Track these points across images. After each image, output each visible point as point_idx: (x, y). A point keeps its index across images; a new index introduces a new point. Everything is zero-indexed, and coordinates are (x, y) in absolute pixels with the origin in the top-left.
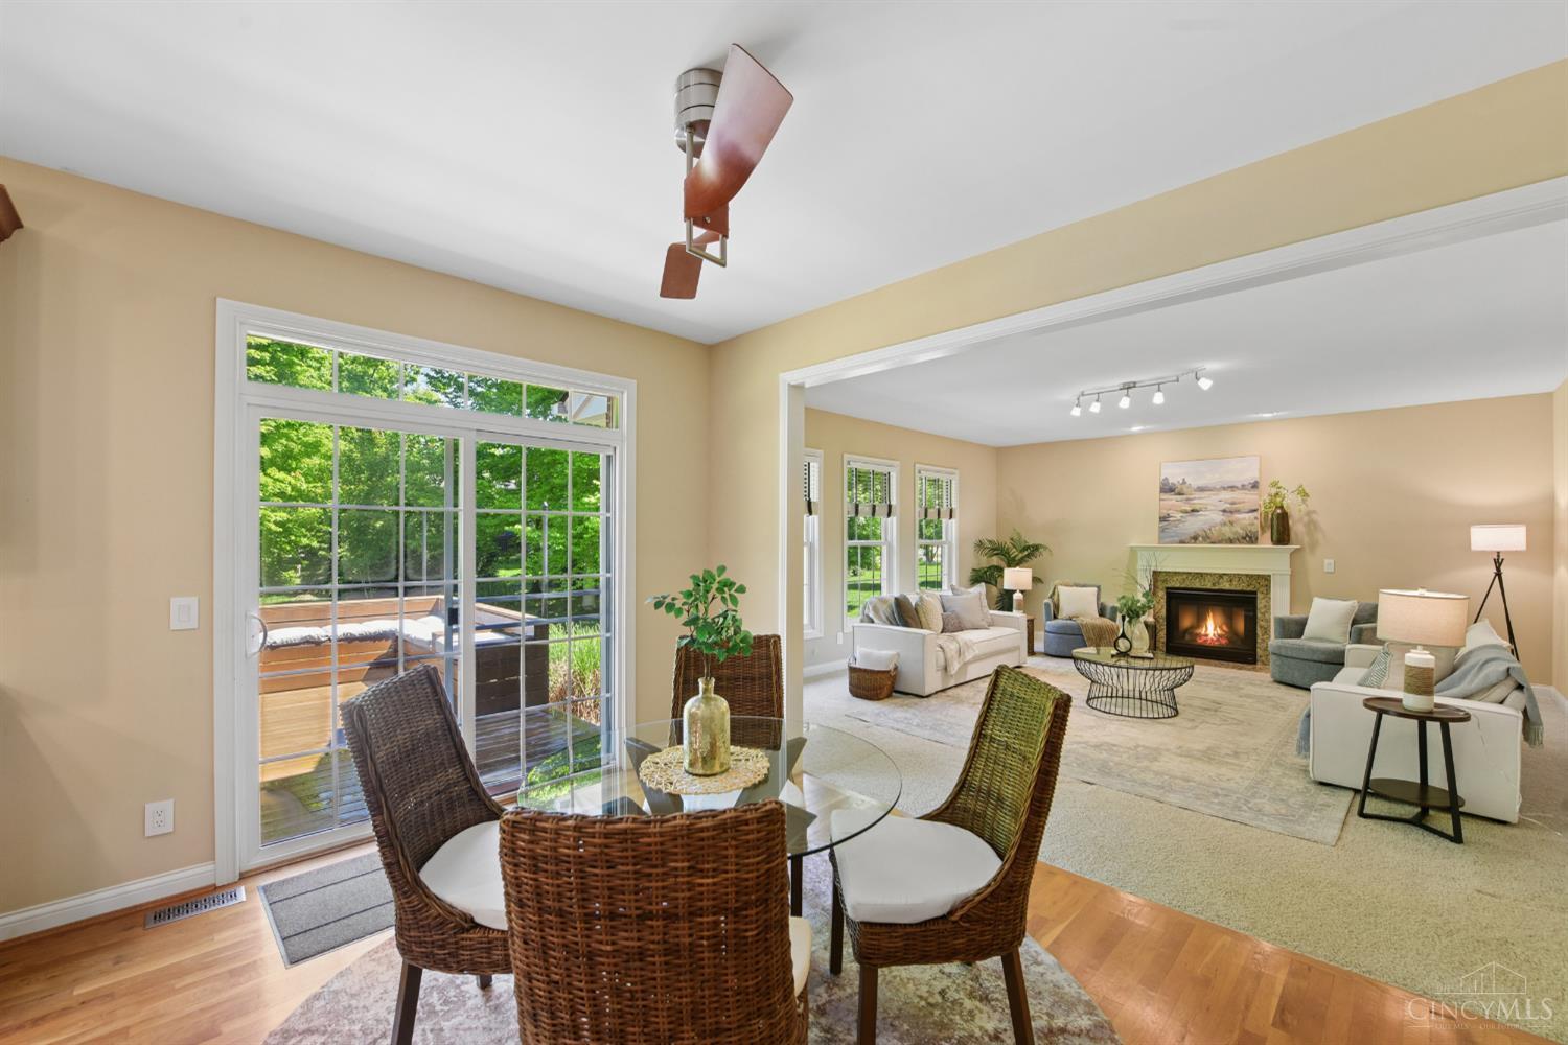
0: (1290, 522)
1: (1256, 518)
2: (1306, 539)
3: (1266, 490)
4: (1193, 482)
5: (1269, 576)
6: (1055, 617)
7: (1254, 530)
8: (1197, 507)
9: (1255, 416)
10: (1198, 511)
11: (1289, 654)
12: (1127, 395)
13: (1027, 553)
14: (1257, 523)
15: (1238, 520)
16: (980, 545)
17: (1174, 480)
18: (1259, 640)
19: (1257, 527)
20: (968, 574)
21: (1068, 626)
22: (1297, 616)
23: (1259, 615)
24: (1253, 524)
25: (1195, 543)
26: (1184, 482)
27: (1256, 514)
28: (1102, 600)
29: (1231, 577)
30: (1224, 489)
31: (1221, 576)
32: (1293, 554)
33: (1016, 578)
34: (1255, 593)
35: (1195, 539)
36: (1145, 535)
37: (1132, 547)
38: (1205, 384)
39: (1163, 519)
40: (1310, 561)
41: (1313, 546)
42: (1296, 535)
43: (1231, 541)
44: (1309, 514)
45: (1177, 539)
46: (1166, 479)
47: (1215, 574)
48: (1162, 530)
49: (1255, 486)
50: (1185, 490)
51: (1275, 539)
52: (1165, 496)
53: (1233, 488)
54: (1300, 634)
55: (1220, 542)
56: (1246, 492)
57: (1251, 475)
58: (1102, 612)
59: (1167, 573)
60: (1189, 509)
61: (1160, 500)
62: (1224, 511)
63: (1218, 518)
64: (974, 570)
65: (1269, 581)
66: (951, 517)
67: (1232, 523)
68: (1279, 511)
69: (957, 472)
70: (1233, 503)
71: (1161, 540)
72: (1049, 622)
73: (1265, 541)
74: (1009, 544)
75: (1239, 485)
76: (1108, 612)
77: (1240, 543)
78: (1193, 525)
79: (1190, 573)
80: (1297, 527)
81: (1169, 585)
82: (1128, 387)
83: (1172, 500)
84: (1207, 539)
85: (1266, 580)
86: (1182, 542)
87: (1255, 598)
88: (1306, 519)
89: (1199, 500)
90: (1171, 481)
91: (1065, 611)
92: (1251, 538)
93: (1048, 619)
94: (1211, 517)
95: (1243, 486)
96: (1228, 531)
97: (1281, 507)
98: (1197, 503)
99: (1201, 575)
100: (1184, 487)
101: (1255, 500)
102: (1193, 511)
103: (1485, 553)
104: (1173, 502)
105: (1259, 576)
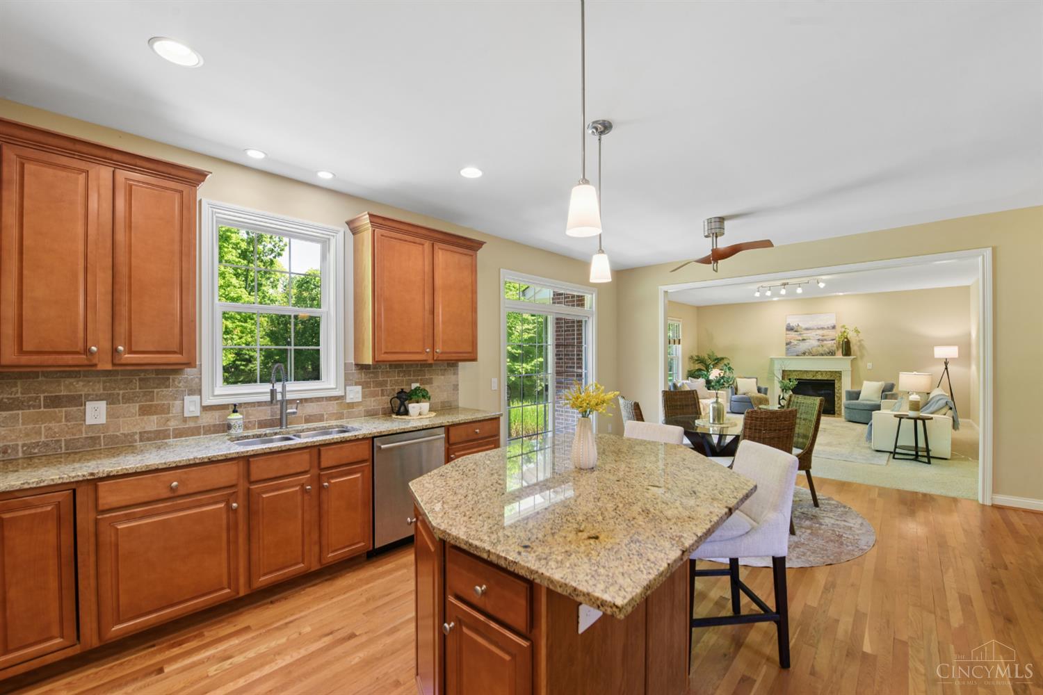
0: (851, 345)
1: (834, 343)
2: (858, 354)
3: (839, 329)
4: (803, 325)
5: (841, 371)
6: (736, 394)
7: (833, 349)
8: (805, 338)
10: (805, 340)
11: (853, 407)
12: (784, 288)
13: (717, 361)
14: (835, 345)
15: (826, 344)
16: (691, 358)
17: (793, 324)
18: (836, 403)
19: (835, 347)
20: (686, 373)
21: (742, 398)
22: (856, 389)
23: (836, 390)
24: (833, 346)
25: (804, 356)
26: (798, 325)
27: (835, 341)
28: (759, 385)
29: (822, 372)
30: (818, 329)
31: (817, 372)
32: (853, 360)
33: (714, 374)
34: (834, 380)
35: (804, 354)
36: (778, 352)
37: (771, 359)
38: (822, 285)
39: (787, 344)
40: (861, 363)
41: (862, 356)
42: (854, 351)
43: (822, 355)
44: (860, 341)
45: (795, 354)
46: (789, 324)
47: (814, 371)
48: (787, 349)
49: (834, 327)
50: (799, 330)
51: (844, 353)
52: (788, 332)
53: (823, 328)
54: (858, 399)
55: (817, 355)
56: (830, 330)
57: (832, 322)
58: (759, 390)
59: (790, 371)
60: (801, 338)
61: (786, 334)
62: (819, 340)
63: (816, 343)
64: (689, 369)
65: (841, 374)
66: (679, 343)
67: (822, 346)
68: (846, 340)
69: (681, 320)
70: (823, 336)
71: (787, 354)
72: (733, 397)
73: (839, 355)
74: (706, 358)
75: (826, 327)
76: (763, 390)
77: (827, 356)
78: (803, 347)
79: (801, 371)
80: (854, 348)
81: (791, 377)
82: (784, 284)
83: (792, 334)
84: (811, 354)
85: (840, 373)
86: (797, 355)
87: (834, 384)
88: (858, 344)
89: (807, 334)
90: (791, 325)
91: (741, 390)
92: (832, 353)
93: (733, 395)
94: (812, 343)
95: (828, 327)
96: (821, 350)
97: (847, 338)
98: (805, 336)
99: (807, 372)
100: (798, 328)
101: (835, 334)
102: (803, 340)
103: (940, 359)
104: (793, 336)
105: (836, 372)
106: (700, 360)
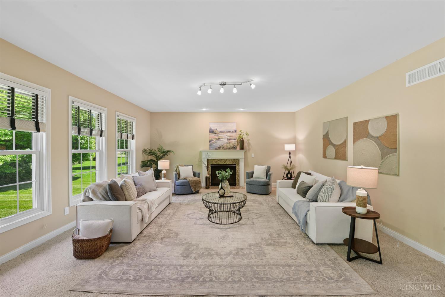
0: (244, 143)
1: (236, 141)
2: (247, 148)
3: (238, 133)
4: (219, 129)
5: (239, 159)
6: (179, 179)
7: (235, 145)
8: (220, 138)
9: (238, 109)
10: (220, 139)
13: (165, 154)
14: (236, 143)
15: (232, 142)
16: (145, 151)
17: (213, 128)
18: (236, 179)
19: (236, 144)
20: (140, 163)
21: (183, 183)
22: (249, 171)
23: (236, 171)
24: (235, 143)
25: (220, 149)
26: (216, 129)
27: (236, 140)
28: (193, 170)
29: (229, 160)
30: (227, 132)
31: (227, 159)
32: (245, 152)
33: (163, 164)
34: (235, 165)
35: (220, 148)
36: (204, 147)
37: (200, 151)
39: (210, 141)
40: (248, 154)
41: (249, 150)
42: (245, 146)
43: (230, 149)
44: (248, 140)
45: (215, 148)
46: (211, 128)
47: (225, 159)
48: (210, 145)
49: (235, 131)
50: (217, 132)
51: (241, 148)
52: (211, 134)
53: (230, 132)
54: (252, 177)
55: (227, 149)
56: (233, 133)
57: (235, 128)
58: (194, 174)
59: (211, 159)
60: (218, 138)
61: (209, 135)
62: (228, 139)
63: (226, 141)
64: (142, 161)
66: (133, 139)
67: (230, 143)
68: (242, 140)
69: (135, 119)
70: (230, 137)
71: (210, 148)
72: (177, 181)
73: (238, 149)
74: (157, 151)
75: (231, 131)
76: (197, 175)
77: (232, 149)
78: (219, 143)
79: (218, 159)
80: (246, 145)
81: (212, 164)
83: (213, 135)
84: (223, 148)
85: (238, 160)
86: (216, 149)
88: (247, 142)
89: (221, 135)
90: (212, 129)
91: (182, 175)
92: (235, 148)
93: (176, 180)
94: (224, 141)
95: (232, 131)
96: (229, 146)
97: (242, 138)
98: (220, 136)
99: (221, 159)
100: (216, 131)
101: (235, 136)
102: (219, 139)
104: (213, 136)
105: (236, 159)
106: (151, 153)
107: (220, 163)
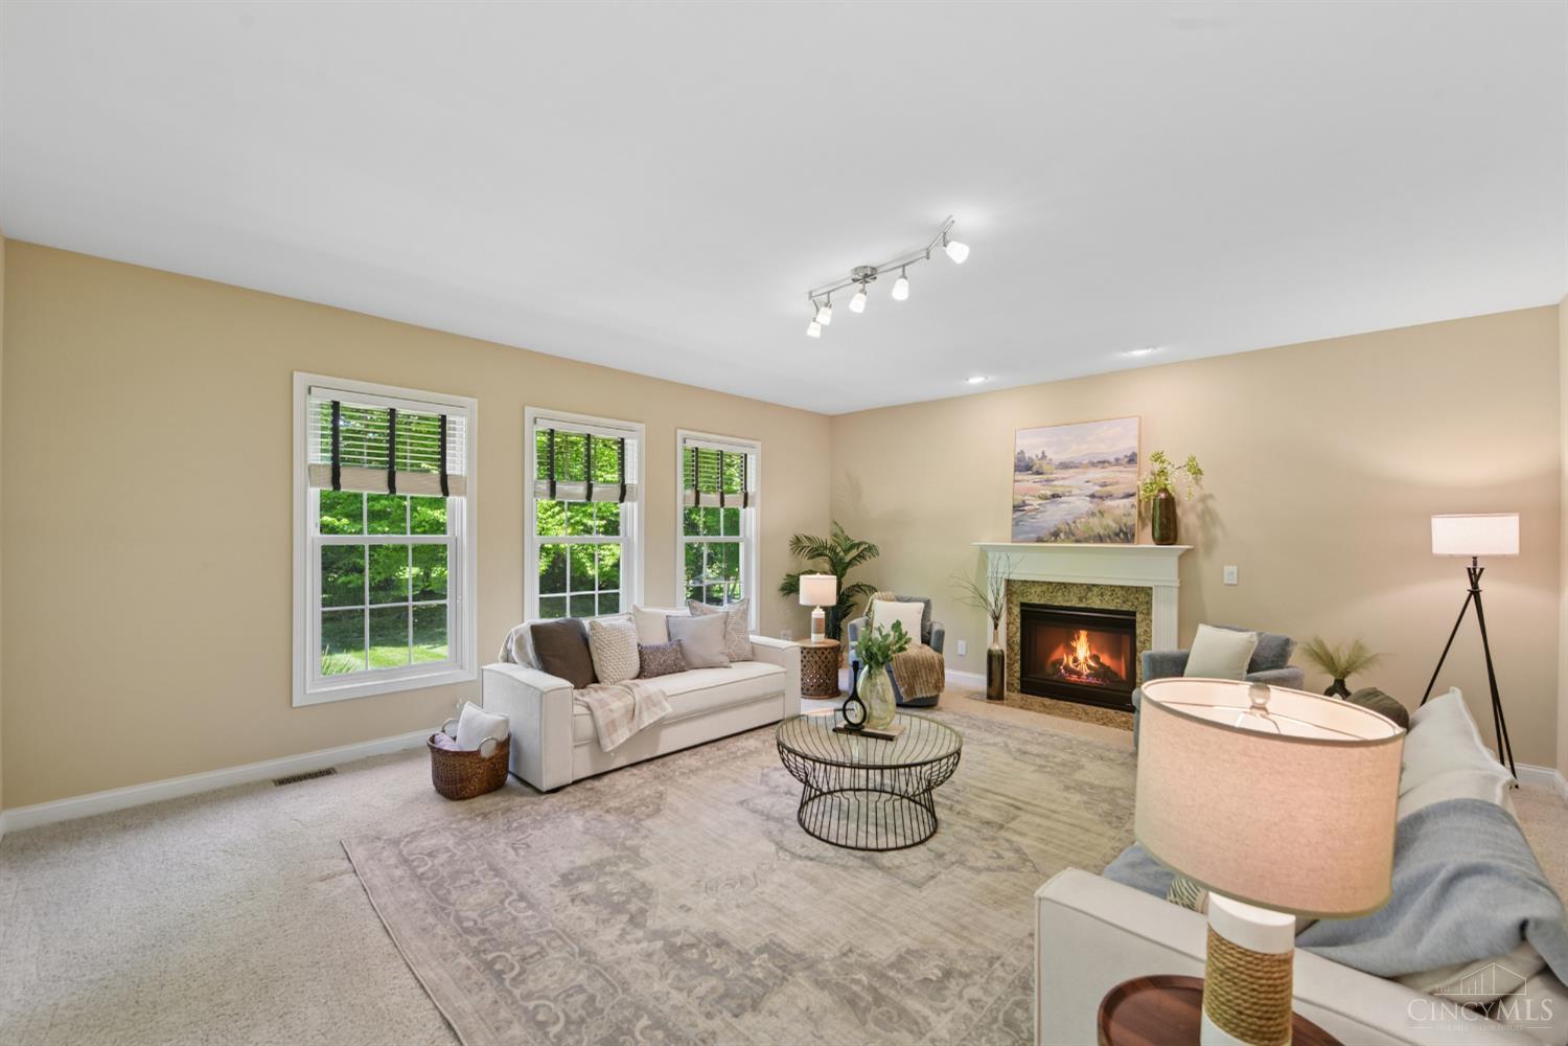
0: (1179, 511)
1: (1133, 506)
2: (1200, 537)
3: (1148, 466)
4: (1056, 456)
5: (1151, 588)
7: (1130, 523)
8: (1059, 491)
9: (1124, 355)
10: (1060, 497)
12: (863, 291)
14: (1135, 512)
15: (1111, 509)
16: (797, 543)
17: (1032, 453)
19: (1134, 519)
22: (1184, 651)
23: (1139, 644)
24: (1129, 515)
25: (1055, 541)
26: (1044, 456)
27: (1134, 500)
29: (1102, 589)
30: (1093, 464)
31: (1090, 587)
32: (1184, 557)
34: (1134, 614)
35: (1056, 535)
36: (996, 532)
37: (981, 547)
38: (958, 252)
39: (1016, 508)
40: (1206, 566)
41: (1210, 545)
42: (1187, 530)
43: (1100, 539)
44: (1204, 499)
45: (1033, 536)
46: (1022, 452)
47: (1082, 585)
48: (1016, 523)
49: (1132, 459)
50: (1045, 468)
51: (1157, 535)
52: (1020, 476)
53: (1103, 463)
55: (1086, 540)
56: (1122, 468)
57: (1128, 445)
58: (926, 636)
59: (1021, 582)
60: (1049, 493)
61: (1015, 481)
62: (1093, 496)
63: (1085, 505)
64: (788, 575)
65: (1150, 595)
66: (747, 506)
67: (1101, 513)
68: (1163, 495)
69: (758, 444)
70: (1104, 485)
71: (1015, 537)
73: (1146, 540)
75: (1112, 460)
76: (933, 639)
77: (1112, 542)
78: (1054, 515)
79: (1050, 583)
80: (1187, 519)
81: (1025, 600)
82: (864, 276)
83: (1028, 481)
84: (1072, 535)
85: (1145, 593)
86: (1040, 540)
87: (1134, 622)
88: (1200, 507)
89: (1064, 481)
90: (1028, 455)
92: (1126, 535)
94: (1077, 505)
95: (1117, 460)
96: (1098, 526)
97: (1165, 490)
98: (1059, 486)
99: (1065, 585)
100: (1044, 463)
101: (1133, 480)
102: (1054, 496)
103: (1452, 559)
104: (1030, 484)
105: (1138, 589)
106: (818, 549)
107: (1059, 601)
